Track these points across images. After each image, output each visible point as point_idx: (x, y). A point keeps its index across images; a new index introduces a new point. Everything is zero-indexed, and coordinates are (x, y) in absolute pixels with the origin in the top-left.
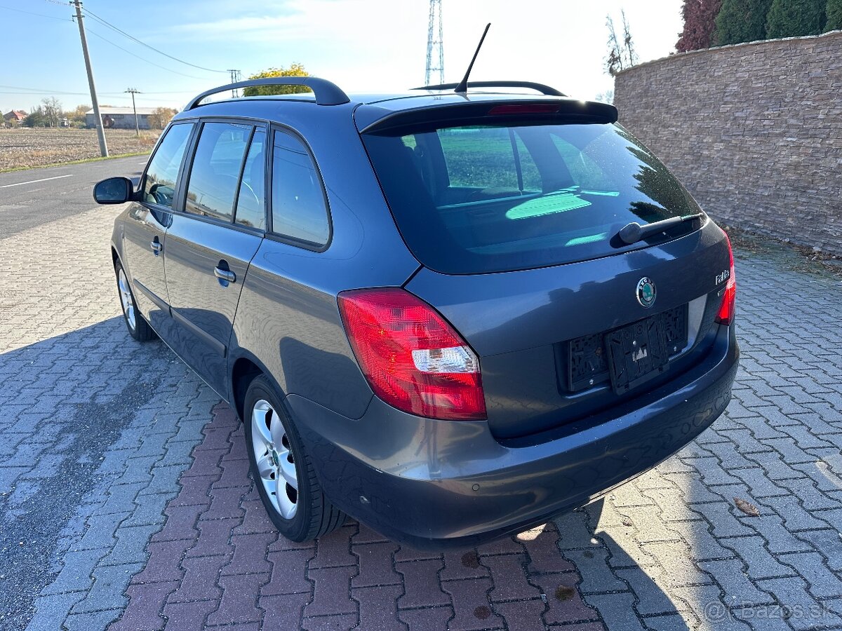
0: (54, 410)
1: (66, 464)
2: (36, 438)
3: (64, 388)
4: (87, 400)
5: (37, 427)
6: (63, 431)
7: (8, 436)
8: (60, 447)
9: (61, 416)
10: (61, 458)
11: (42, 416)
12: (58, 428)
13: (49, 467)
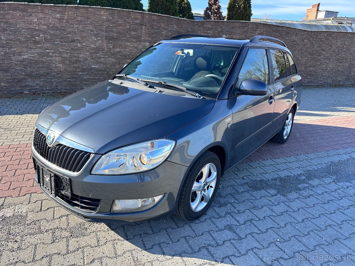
0: (296, 200)
1: (310, 179)
2: (312, 193)
3: (281, 208)
4: (279, 195)
5: (309, 197)
6: (300, 190)
7: (323, 200)
8: (306, 185)
9: (295, 196)
10: (310, 182)
11: (303, 200)
12: (301, 192)
13: (315, 182)
